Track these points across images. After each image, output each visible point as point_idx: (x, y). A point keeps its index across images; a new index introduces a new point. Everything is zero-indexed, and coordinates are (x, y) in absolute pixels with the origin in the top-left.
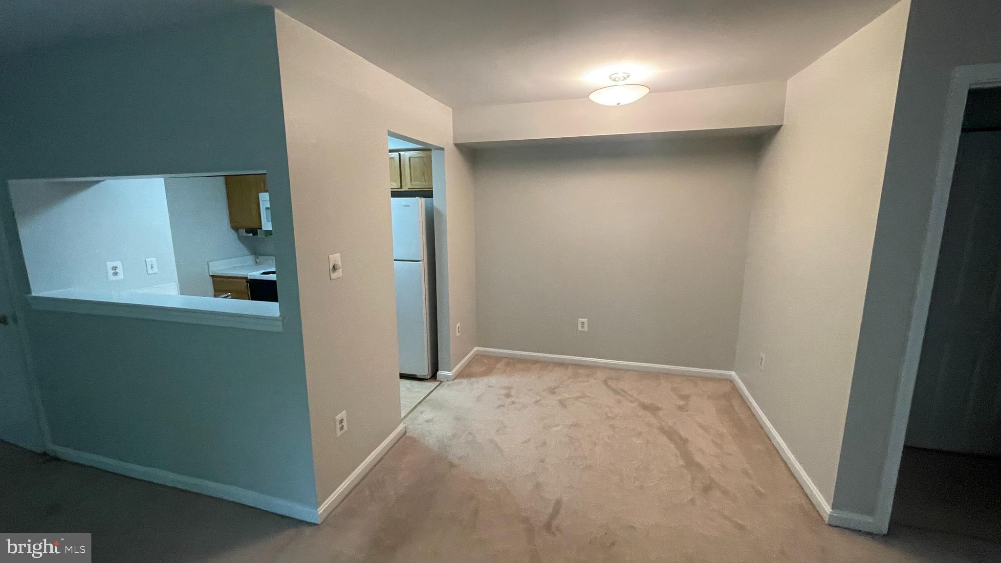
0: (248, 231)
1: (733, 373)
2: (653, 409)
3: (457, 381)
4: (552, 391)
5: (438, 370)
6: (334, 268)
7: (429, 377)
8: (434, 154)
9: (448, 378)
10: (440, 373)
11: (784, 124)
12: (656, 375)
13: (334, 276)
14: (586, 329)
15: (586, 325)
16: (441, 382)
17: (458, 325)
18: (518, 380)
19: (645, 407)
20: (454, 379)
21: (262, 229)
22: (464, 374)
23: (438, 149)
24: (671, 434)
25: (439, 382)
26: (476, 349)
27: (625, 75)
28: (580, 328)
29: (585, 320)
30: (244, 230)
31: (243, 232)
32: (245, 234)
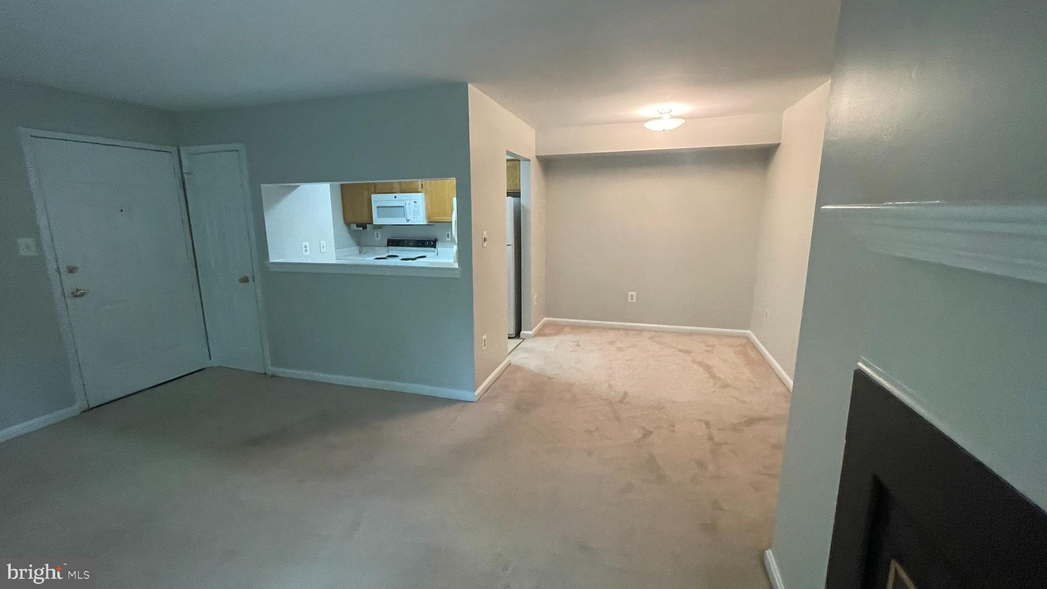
0: (358, 226)
1: (749, 332)
2: (688, 352)
3: (536, 338)
4: (611, 343)
5: (521, 331)
6: (485, 240)
7: (514, 336)
8: (523, 164)
9: (529, 336)
10: (522, 332)
11: (782, 142)
12: (691, 334)
13: (485, 244)
14: (634, 300)
15: (634, 298)
16: (524, 339)
17: (536, 296)
18: (582, 337)
19: (681, 351)
20: (534, 337)
21: (373, 224)
22: (540, 334)
23: (525, 160)
24: (700, 364)
25: (522, 340)
26: (545, 319)
27: (669, 111)
28: (630, 300)
29: (634, 293)
30: (355, 225)
31: (354, 226)
32: (356, 228)
